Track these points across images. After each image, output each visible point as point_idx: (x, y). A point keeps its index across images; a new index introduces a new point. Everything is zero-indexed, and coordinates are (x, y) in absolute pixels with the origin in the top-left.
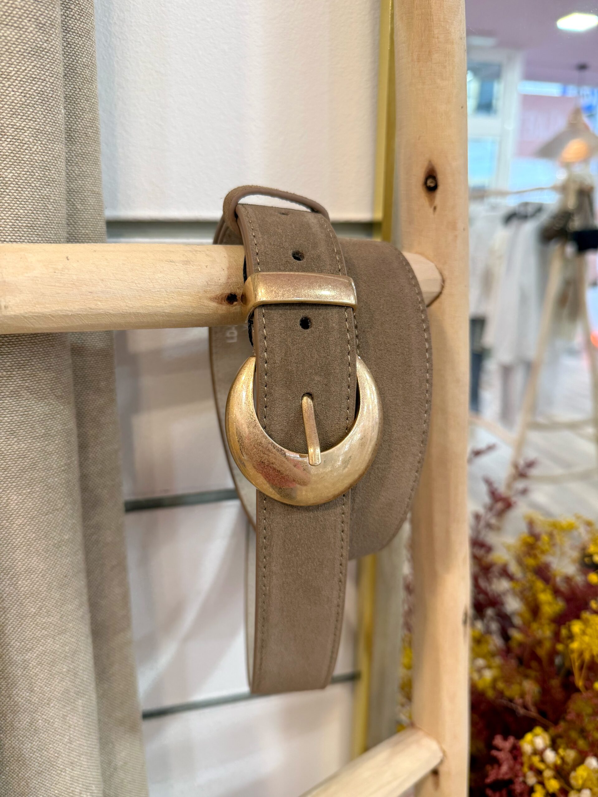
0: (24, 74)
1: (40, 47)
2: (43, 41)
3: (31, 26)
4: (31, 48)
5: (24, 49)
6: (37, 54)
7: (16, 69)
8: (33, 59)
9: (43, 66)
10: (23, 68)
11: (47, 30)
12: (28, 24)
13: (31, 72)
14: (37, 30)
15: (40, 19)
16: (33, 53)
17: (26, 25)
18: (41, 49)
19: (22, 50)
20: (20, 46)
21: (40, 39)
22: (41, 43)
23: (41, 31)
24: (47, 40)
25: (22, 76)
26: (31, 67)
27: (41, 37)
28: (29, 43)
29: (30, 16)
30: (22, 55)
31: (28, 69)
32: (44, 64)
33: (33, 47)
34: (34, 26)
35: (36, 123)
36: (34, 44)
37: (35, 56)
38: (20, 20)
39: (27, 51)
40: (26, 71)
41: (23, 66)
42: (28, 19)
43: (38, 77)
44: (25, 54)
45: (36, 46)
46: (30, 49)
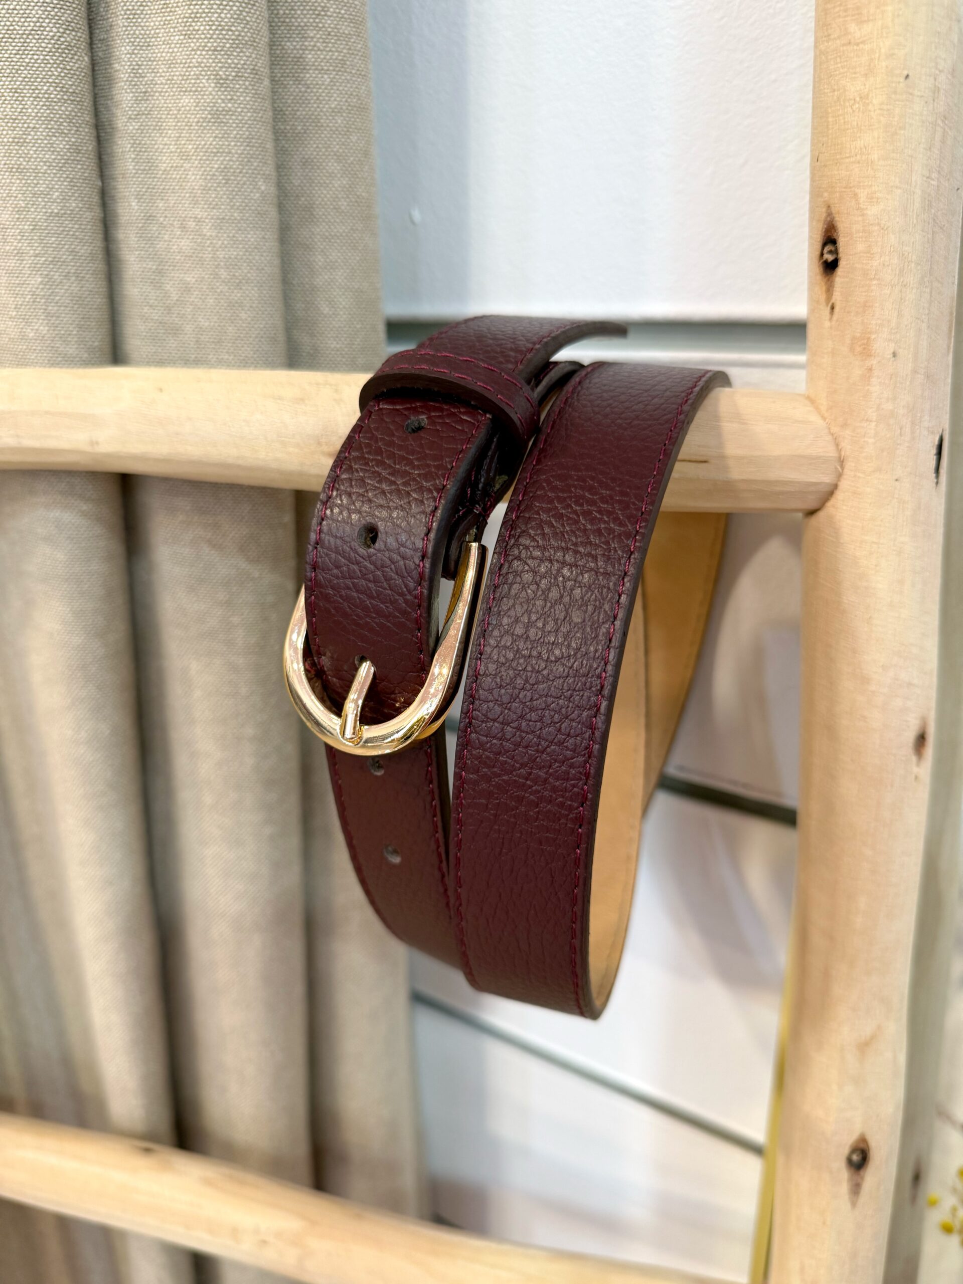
0: (204, 150)
1: (223, 111)
2: (226, 101)
3: (210, 86)
4: (211, 114)
5: (202, 118)
6: (219, 120)
7: (195, 146)
8: (213, 128)
9: (228, 134)
10: (203, 143)
11: (231, 86)
12: (207, 85)
13: (212, 147)
14: (216, 89)
15: (221, 73)
16: (213, 120)
17: (204, 87)
18: (224, 113)
19: (201, 120)
20: (198, 116)
21: (222, 99)
22: (223, 105)
23: (223, 89)
24: (231, 99)
25: (201, 154)
26: (211, 139)
27: (223, 97)
28: (209, 109)
29: (209, 73)
30: (201, 126)
31: (209, 143)
32: (228, 132)
33: (212, 112)
34: (213, 85)
35: (221, 211)
36: (215, 109)
37: (216, 124)
38: (198, 81)
39: (207, 120)
40: (206, 146)
41: (203, 140)
42: (206, 77)
43: (221, 150)
44: (204, 124)
45: (217, 110)
46: (209, 116)
